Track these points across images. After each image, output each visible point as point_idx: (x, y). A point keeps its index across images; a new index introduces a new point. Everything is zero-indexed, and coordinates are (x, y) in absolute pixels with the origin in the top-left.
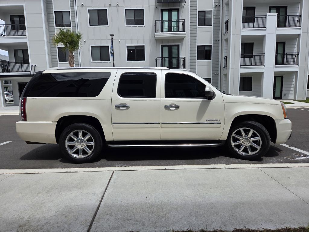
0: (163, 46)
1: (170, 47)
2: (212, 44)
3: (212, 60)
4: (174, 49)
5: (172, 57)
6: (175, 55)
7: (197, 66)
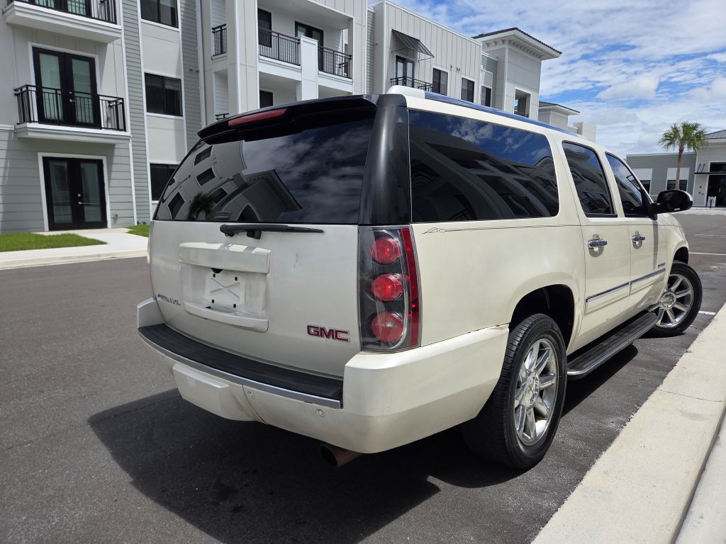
0: (37, 52)
1: (65, 61)
2: (182, 78)
3: (184, 118)
4: (79, 69)
5: (74, 92)
6: (80, 85)
7: (146, 129)
